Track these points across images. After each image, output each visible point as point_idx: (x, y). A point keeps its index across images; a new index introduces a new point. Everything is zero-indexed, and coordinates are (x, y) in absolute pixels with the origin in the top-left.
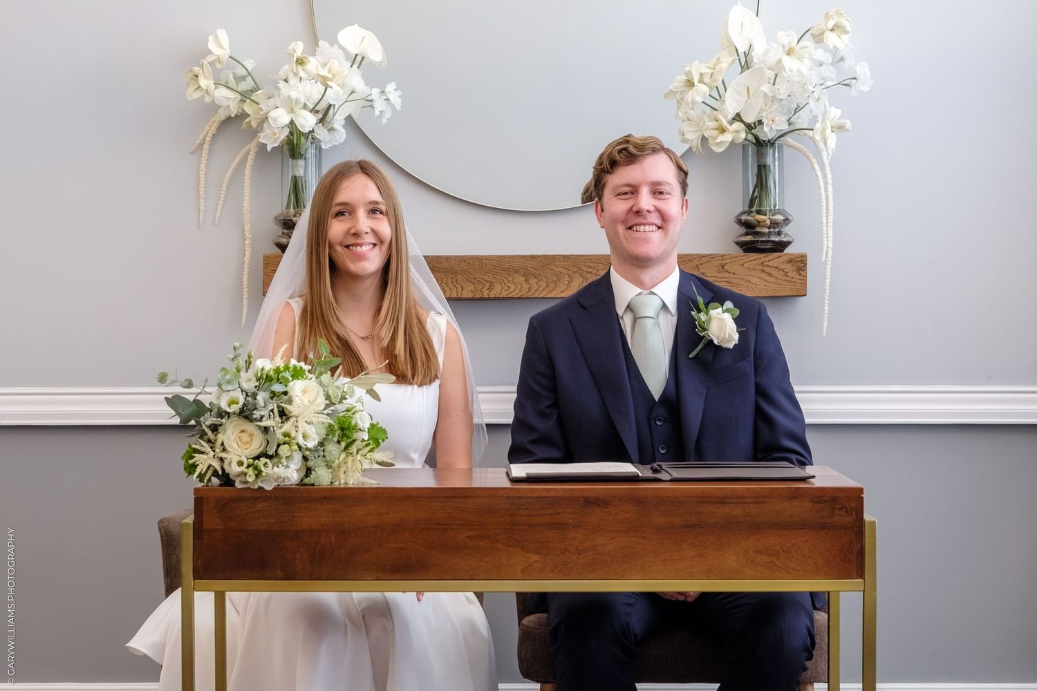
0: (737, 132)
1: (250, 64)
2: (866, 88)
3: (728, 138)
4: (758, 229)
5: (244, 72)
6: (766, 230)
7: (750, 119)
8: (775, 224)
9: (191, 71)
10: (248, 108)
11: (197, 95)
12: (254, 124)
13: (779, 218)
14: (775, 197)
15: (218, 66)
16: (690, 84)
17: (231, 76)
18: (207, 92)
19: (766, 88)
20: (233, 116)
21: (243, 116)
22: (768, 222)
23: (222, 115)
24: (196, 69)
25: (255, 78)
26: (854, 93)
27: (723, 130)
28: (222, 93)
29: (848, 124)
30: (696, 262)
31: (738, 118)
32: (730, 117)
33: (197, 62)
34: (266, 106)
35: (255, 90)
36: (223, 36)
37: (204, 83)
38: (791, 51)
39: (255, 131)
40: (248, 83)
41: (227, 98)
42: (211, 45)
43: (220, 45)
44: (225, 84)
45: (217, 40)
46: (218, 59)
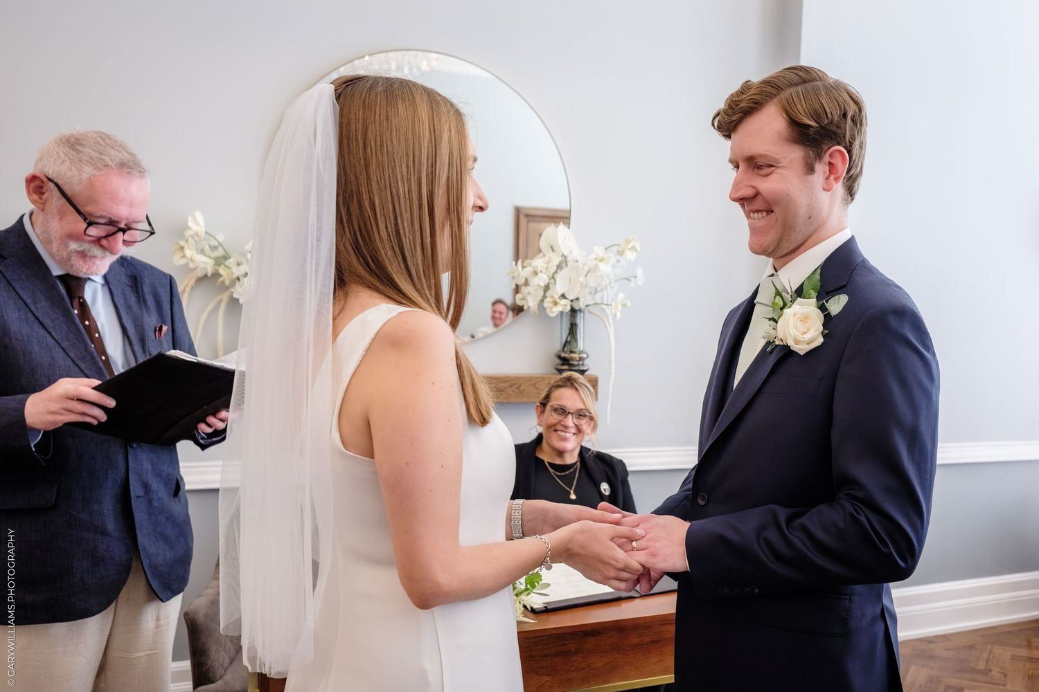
0: (566, 305)
1: (220, 238)
2: (640, 283)
3: (558, 309)
4: (571, 362)
5: (215, 243)
6: (576, 363)
7: (571, 297)
8: (581, 359)
9: (178, 244)
10: (222, 270)
11: (183, 262)
12: (227, 283)
13: (585, 356)
14: (581, 344)
15: (196, 238)
16: (536, 273)
17: (207, 247)
18: (192, 260)
19: (582, 279)
20: (209, 275)
21: (216, 275)
22: (578, 359)
23: (200, 274)
24: (182, 243)
25: (225, 247)
26: (632, 284)
27: (556, 304)
28: (200, 258)
29: (629, 303)
30: (534, 382)
31: (563, 296)
32: (560, 295)
33: (182, 237)
34: (238, 271)
35: (226, 257)
36: (199, 216)
37: (188, 253)
38: (601, 260)
39: (227, 288)
40: (220, 252)
41: (204, 263)
42: (191, 224)
43: (197, 223)
44: (202, 252)
45: (194, 218)
46: (197, 234)
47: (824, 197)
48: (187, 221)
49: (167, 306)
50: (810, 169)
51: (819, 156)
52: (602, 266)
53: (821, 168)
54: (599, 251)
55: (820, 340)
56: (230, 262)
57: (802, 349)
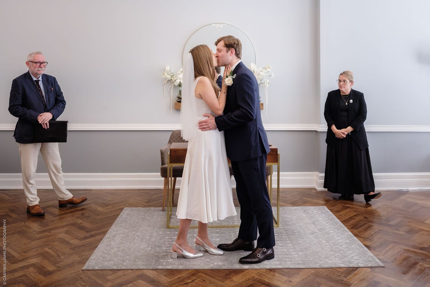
1: (172, 71)
2: (273, 77)
10: (172, 78)
11: (164, 77)
12: (173, 81)
17: (169, 73)
18: (166, 76)
21: (171, 80)
23: (168, 80)
24: (164, 73)
26: (271, 78)
29: (270, 83)
33: (164, 71)
34: (175, 78)
35: (173, 75)
36: (168, 66)
37: (165, 75)
38: (261, 71)
39: (174, 82)
40: (172, 74)
41: (169, 77)
42: (166, 68)
43: (168, 68)
44: (169, 75)
45: (167, 67)
46: (167, 71)
47: (230, 58)
48: (165, 68)
49: (54, 84)
50: (227, 52)
51: (229, 50)
52: (261, 73)
53: (230, 52)
54: (260, 69)
55: (233, 83)
56: (174, 77)
57: (230, 85)
